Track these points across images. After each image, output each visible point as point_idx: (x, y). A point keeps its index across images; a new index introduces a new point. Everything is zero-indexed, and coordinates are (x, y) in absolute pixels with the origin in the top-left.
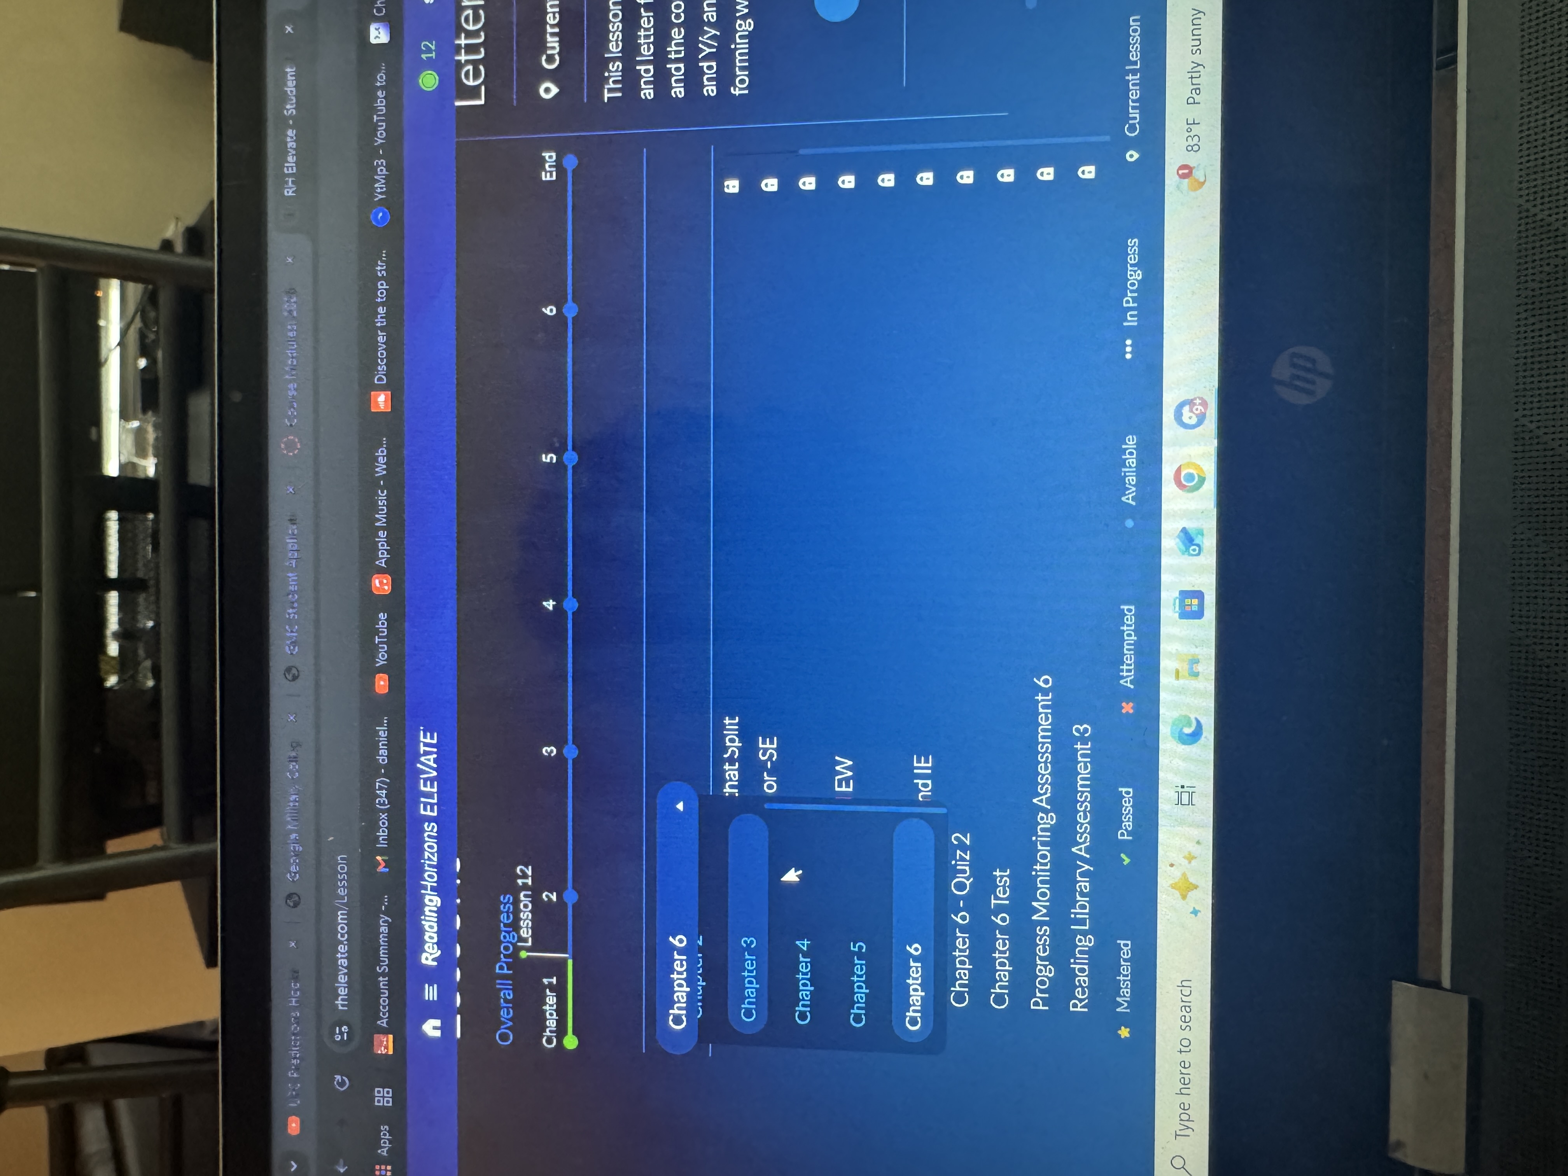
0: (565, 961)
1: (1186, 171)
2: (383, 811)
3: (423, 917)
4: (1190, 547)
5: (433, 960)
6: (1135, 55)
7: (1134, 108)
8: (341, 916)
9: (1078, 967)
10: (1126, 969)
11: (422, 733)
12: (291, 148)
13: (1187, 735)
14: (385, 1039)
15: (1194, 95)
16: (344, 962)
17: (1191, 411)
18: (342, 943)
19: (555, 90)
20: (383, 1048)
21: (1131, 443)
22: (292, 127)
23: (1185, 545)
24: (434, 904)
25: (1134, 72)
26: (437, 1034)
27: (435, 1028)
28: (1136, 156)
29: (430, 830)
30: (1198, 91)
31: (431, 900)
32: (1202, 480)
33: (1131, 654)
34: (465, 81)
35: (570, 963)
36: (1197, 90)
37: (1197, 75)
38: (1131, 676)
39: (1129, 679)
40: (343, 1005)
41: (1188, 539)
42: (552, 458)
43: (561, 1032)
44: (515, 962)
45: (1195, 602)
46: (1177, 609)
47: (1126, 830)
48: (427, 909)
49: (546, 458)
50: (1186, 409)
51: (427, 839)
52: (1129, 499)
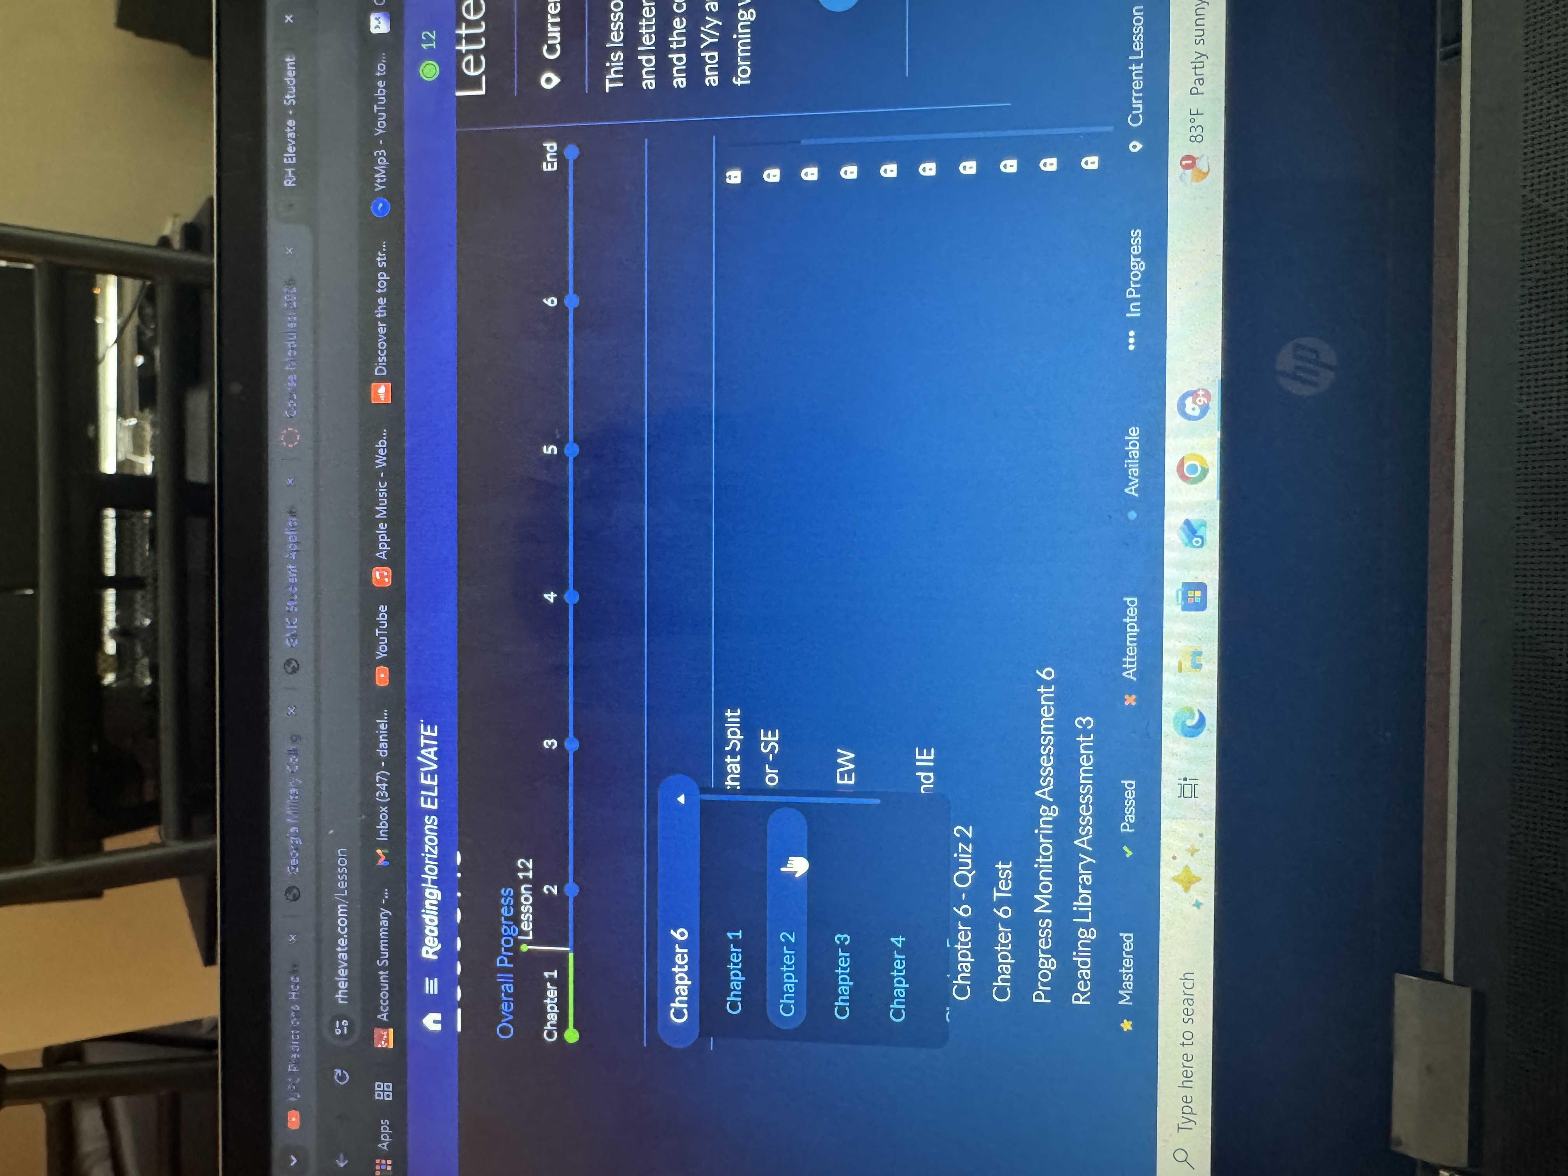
0: (565, 954)
1: (1190, 162)
2: (384, 804)
3: (423, 911)
4: (1193, 539)
5: (434, 953)
6: (1138, 45)
7: (1137, 98)
8: (341, 910)
9: (1080, 959)
10: (1128, 962)
11: (422, 726)
12: (290, 138)
13: (1190, 727)
14: (385, 1033)
15: (1198, 86)
16: (344, 956)
17: (1194, 402)
18: (342, 936)
19: (556, 80)
20: (383, 1042)
21: (1134, 434)
22: (291, 117)
23: (1188, 536)
24: (435, 897)
25: (1138, 63)
26: (438, 1027)
27: (435, 1022)
28: (1139, 146)
29: (431, 823)
30: (1201, 82)
31: (431, 894)
32: (1205, 472)
33: (1133, 647)
34: (466, 71)
35: (571, 956)
36: (1201, 80)
37: (1200, 65)
38: (1133, 668)
39: (1131, 671)
40: (343, 999)
41: (1191, 530)
42: (553, 450)
43: (562, 1025)
44: (516, 957)
45: (1198, 594)
46: (1180, 601)
47: (1129, 822)
48: (427, 903)
49: (547, 450)
50: (1189, 401)
51: (427, 832)
52: (1131, 490)
